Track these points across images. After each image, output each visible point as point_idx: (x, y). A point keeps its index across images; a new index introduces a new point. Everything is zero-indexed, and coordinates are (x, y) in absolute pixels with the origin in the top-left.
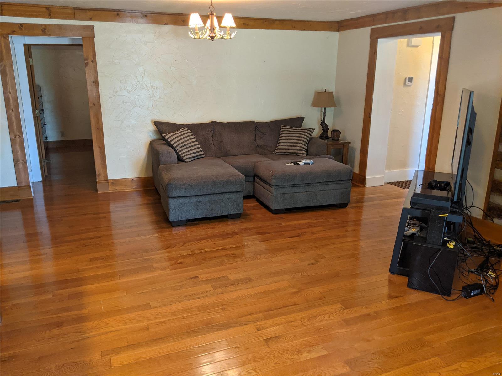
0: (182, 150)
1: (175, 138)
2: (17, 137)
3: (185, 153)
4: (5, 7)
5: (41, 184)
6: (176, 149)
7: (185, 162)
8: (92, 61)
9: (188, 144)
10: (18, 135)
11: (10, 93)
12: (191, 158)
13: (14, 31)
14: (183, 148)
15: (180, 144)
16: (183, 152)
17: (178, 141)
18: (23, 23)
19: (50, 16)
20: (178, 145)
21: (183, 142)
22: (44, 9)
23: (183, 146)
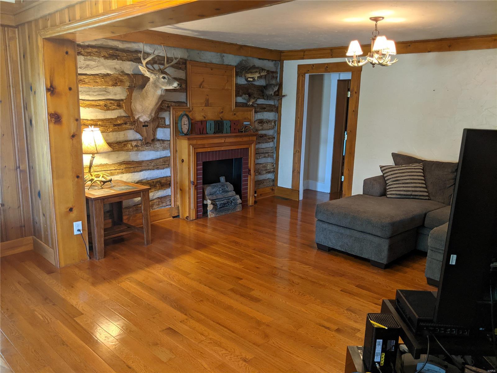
0: (392, 185)
1: (390, 171)
2: (297, 151)
3: (392, 188)
4: (306, 53)
5: (329, 195)
6: (387, 182)
7: (387, 197)
8: (356, 93)
9: (402, 180)
10: (298, 151)
11: (299, 118)
12: (396, 194)
13: (309, 71)
14: (394, 183)
15: (393, 178)
16: (392, 186)
17: (392, 175)
18: (315, 64)
19: (332, 57)
20: (390, 179)
21: (397, 177)
22: (329, 51)
23: (394, 181)
